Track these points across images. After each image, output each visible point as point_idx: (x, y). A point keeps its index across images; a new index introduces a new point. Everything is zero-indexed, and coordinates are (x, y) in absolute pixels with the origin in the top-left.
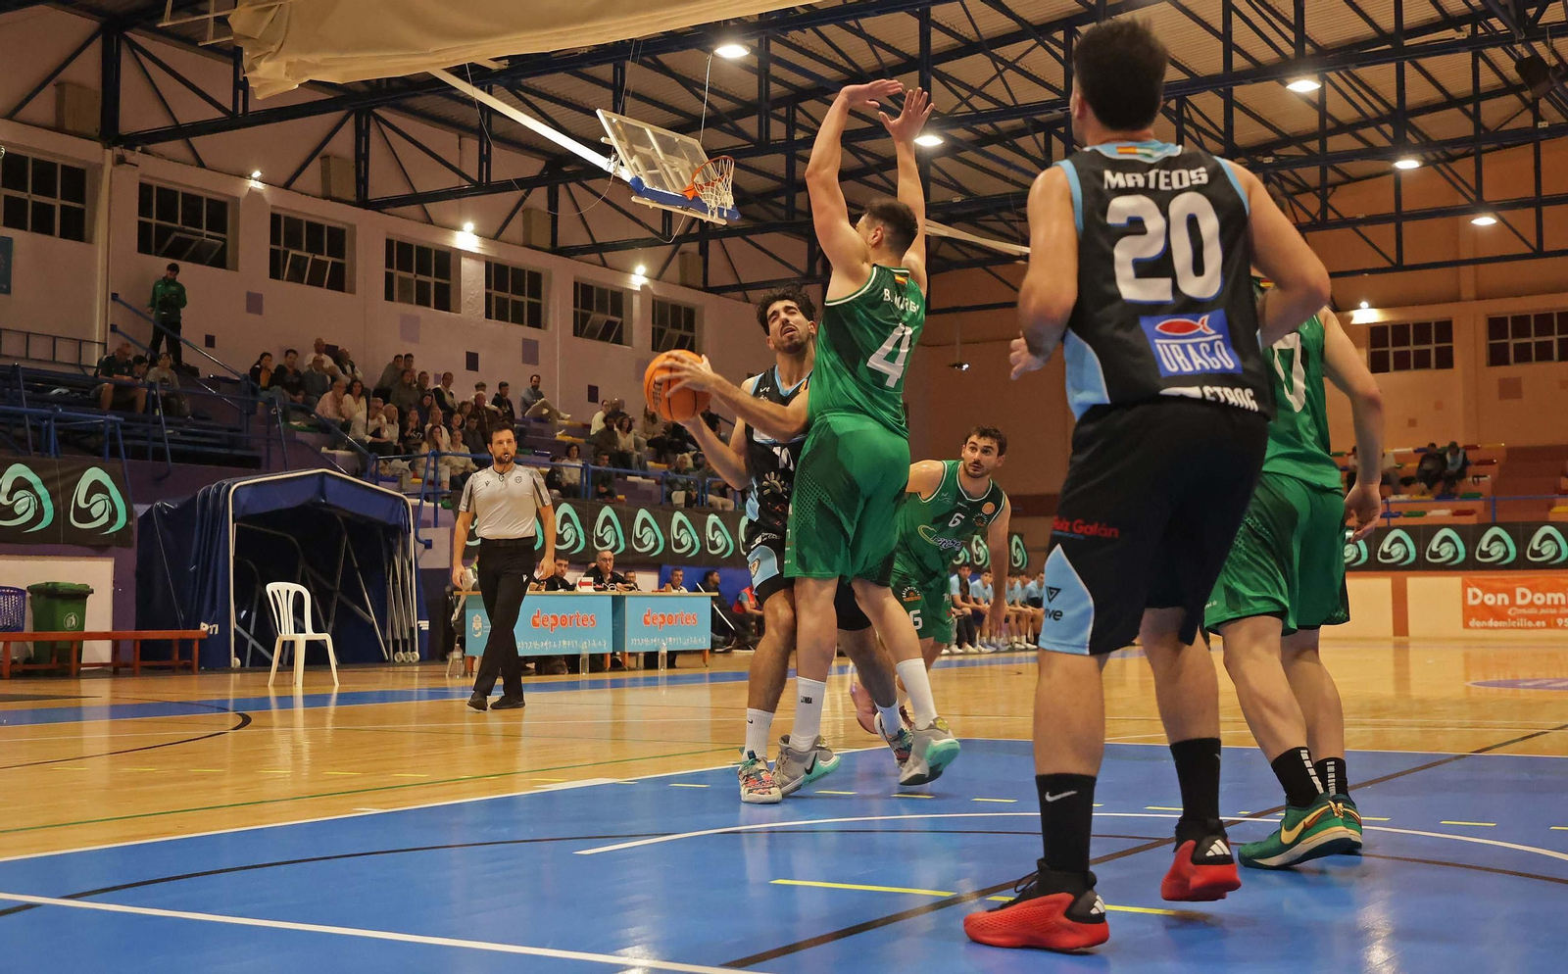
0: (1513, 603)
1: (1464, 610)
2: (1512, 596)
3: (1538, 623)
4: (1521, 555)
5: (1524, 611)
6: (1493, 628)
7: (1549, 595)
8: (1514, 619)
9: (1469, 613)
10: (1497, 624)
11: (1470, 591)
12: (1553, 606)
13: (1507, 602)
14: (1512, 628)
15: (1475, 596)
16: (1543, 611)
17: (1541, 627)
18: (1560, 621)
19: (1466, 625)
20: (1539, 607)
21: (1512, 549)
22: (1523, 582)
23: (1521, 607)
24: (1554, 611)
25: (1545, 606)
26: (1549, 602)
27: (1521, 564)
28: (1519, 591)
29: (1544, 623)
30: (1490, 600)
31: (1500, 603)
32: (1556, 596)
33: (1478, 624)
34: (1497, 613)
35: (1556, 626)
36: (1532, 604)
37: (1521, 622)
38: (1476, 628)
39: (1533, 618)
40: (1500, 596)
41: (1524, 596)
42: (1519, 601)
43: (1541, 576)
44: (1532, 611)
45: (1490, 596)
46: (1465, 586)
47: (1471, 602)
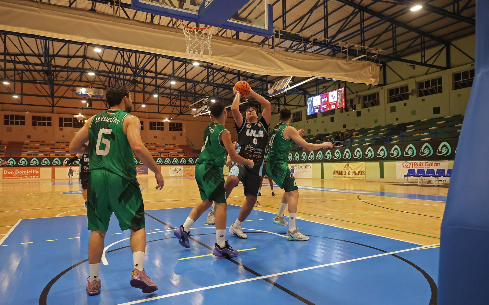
0: (15, 173)
1: (3, 175)
2: (14, 172)
3: (20, 177)
4: (17, 164)
5: (17, 175)
6: (10, 178)
7: (23, 172)
8: (15, 177)
9: (4, 176)
10: (11, 178)
11: (5, 171)
12: (24, 174)
13: (13, 173)
14: (14, 178)
15: (6, 172)
16: (21, 175)
17: (21, 178)
18: (25, 177)
19: (3, 178)
20: (21, 174)
21: (15, 163)
22: (17, 169)
23: (16, 174)
24: (24, 175)
25: (22, 174)
26: (23, 173)
27: (17, 165)
28: (16, 171)
29: (21, 177)
30: (9, 173)
31: (11, 173)
32: (24, 172)
33: (6, 178)
34: (11, 175)
35: (24, 178)
36: (19, 173)
37: (16, 177)
38: (6, 179)
39: (19, 176)
40: (12, 172)
41: (17, 172)
42: (16, 173)
43: (21, 168)
44: (19, 175)
45: (9, 172)
46: (3, 170)
47: (5, 173)
